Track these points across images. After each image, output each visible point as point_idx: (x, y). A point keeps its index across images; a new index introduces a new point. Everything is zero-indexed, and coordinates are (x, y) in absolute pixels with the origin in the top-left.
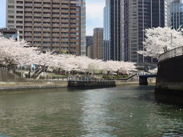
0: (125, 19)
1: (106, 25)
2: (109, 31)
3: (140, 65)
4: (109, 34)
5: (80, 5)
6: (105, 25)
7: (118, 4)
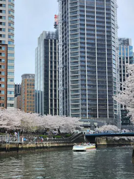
0: (63, 63)
1: (39, 71)
2: (42, 77)
3: (85, 121)
4: (42, 82)
5: (7, 43)
6: (37, 70)
7: (53, 44)
